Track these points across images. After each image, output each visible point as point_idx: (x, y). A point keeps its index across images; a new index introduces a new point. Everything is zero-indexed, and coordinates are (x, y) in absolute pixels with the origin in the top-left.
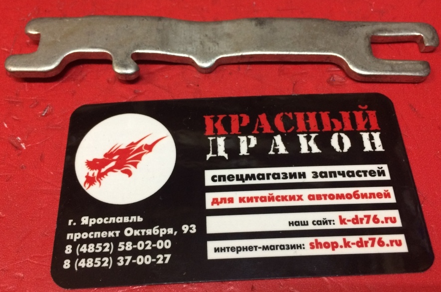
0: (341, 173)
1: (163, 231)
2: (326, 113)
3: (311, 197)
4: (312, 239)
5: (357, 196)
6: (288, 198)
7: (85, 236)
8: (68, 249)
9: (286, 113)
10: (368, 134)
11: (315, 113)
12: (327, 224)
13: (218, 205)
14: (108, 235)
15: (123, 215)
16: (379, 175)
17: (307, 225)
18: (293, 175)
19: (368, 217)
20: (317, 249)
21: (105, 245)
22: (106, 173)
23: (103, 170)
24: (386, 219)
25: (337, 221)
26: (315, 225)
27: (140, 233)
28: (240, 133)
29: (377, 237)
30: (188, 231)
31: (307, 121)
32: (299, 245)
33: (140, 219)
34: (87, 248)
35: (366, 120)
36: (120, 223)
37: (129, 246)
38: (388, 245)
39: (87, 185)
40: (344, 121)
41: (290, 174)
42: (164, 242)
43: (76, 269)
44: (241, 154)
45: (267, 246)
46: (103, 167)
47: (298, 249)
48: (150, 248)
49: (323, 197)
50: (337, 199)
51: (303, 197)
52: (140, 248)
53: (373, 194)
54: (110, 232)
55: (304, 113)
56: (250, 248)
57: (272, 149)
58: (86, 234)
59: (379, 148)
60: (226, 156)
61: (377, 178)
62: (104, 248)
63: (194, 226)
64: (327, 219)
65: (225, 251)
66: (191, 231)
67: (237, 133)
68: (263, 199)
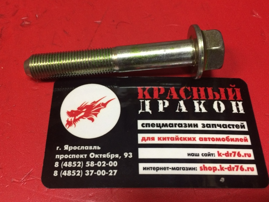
0: (219, 125)
1: (113, 156)
2: (211, 88)
3: (201, 139)
4: (201, 165)
5: (228, 140)
6: (187, 139)
7: (66, 156)
8: (57, 165)
9: (187, 87)
10: (235, 102)
11: (204, 88)
12: (210, 156)
13: (145, 141)
14: (80, 157)
15: (89, 145)
16: (242, 128)
17: (199, 156)
18: (190, 125)
19: (235, 153)
20: (205, 171)
21: (78, 163)
22: (78, 119)
23: (77, 117)
24: (245, 154)
25: (216, 154)
26: (203, 156)
27: (99, 156)
28: (159, 98)
29: (240, 165)
30: (128, 157)
31: (199, 93)
32: (194, 168)
33: (99, 148)
34: (68, 164)
35: (234, 94)
36: (87, 150)
37: (92, 164)
38: (246, 170)
39: (68, 126)
40: (221, 94)
41: (189, 124)
42: (113, 162)
43: (61, 177)
44: (159, 111)
45: (175, 168)
46: (77, 116)
47: (193, 170)
48: (105, 166)
49: (208, 139)
50: (216, 141)
51: (196, 139)
52: (99, 166)
53: (238, 139)
54: (81, 155)
55: (197, 88)
56: (164, 169)
57: (178, 109)
58: (67, 155)
59: (242, 111)
60: (150, 112)
61: (240, 129)
62: (77, 164)
63: (131, 154)
64: (211, 153)
65: (149, 170)
66: (129, 157)
67: (157, 98)
68: (172, 139)
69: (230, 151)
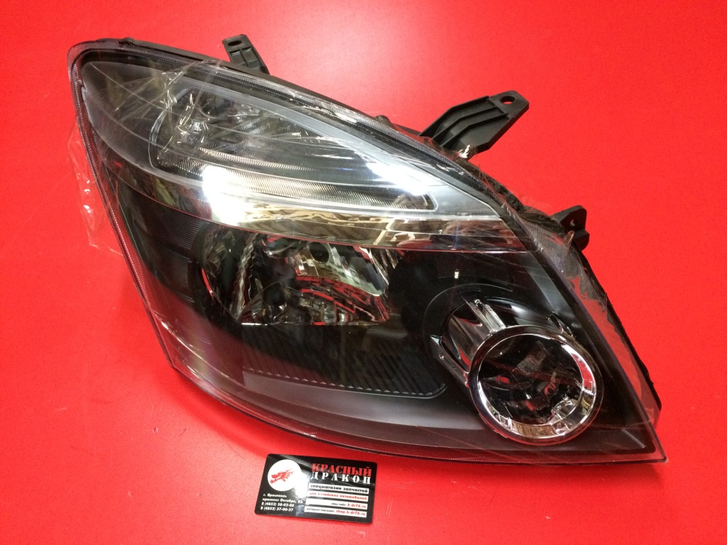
69: (355, 504)
